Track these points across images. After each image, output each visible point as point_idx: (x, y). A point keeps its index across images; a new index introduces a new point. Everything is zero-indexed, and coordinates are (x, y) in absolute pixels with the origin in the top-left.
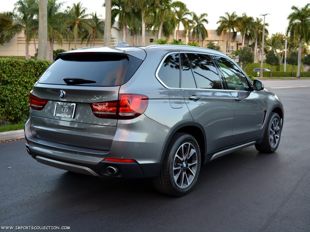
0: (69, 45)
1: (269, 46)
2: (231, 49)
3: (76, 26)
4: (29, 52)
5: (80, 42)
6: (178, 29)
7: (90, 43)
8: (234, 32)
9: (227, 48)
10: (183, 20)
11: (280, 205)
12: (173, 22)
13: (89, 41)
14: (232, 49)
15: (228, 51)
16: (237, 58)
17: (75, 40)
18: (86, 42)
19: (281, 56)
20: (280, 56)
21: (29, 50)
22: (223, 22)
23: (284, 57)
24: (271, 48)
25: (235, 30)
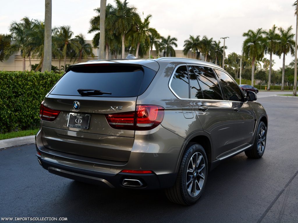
0: (60, 62)
1: (227, 65)
3: (66, 46)
4: (26, 68)
5: (70, 60)
6: (152, 49)
7: (77, 60)
8: (197, 52)
10: (155, 43)
12: (148, 44)
13: (76, 59)
17: (65, 58)
18: (74, 60)
19: (236, 72)
21: (26, 66)
22: (188, 44)
23: (239, 72)
24: (228, 66)
25: (199, 51)
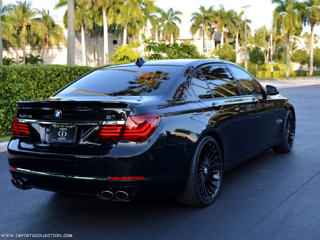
2: (209, 47)
3: (24, 29)
6: (146, 27)
9: (204, 48)
10: (151, 18)
11: (295, 200)
14: (210, 49)
15: (205, 51)
16: (217, 58)
20: (265, 54)
